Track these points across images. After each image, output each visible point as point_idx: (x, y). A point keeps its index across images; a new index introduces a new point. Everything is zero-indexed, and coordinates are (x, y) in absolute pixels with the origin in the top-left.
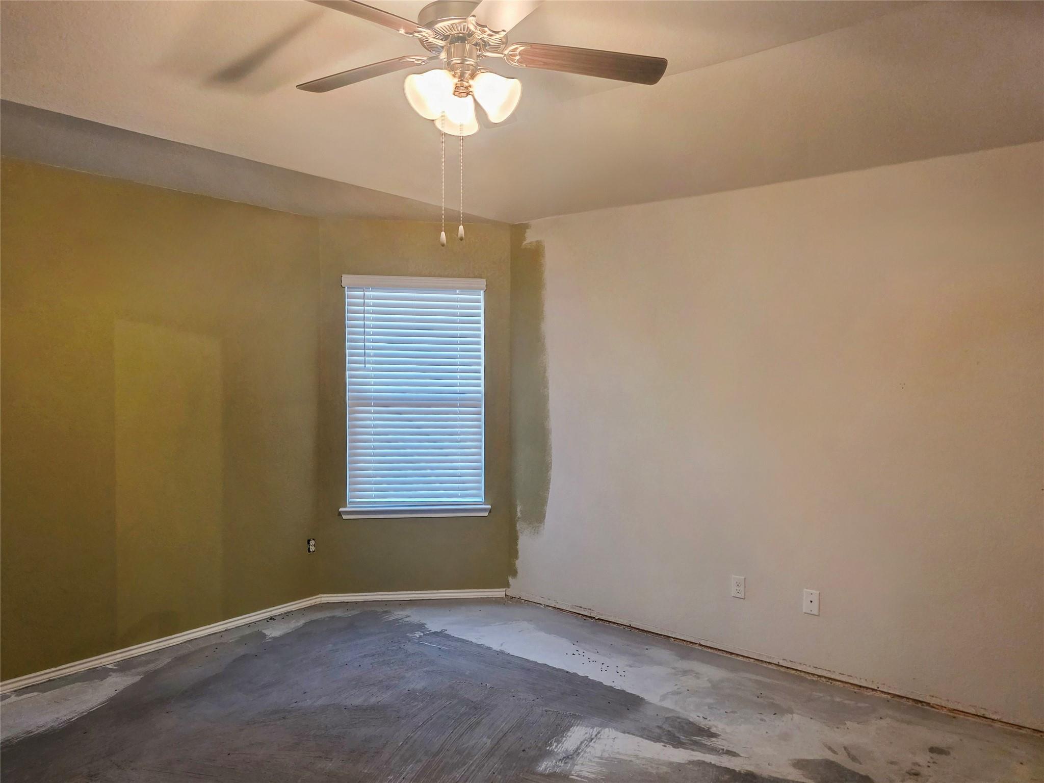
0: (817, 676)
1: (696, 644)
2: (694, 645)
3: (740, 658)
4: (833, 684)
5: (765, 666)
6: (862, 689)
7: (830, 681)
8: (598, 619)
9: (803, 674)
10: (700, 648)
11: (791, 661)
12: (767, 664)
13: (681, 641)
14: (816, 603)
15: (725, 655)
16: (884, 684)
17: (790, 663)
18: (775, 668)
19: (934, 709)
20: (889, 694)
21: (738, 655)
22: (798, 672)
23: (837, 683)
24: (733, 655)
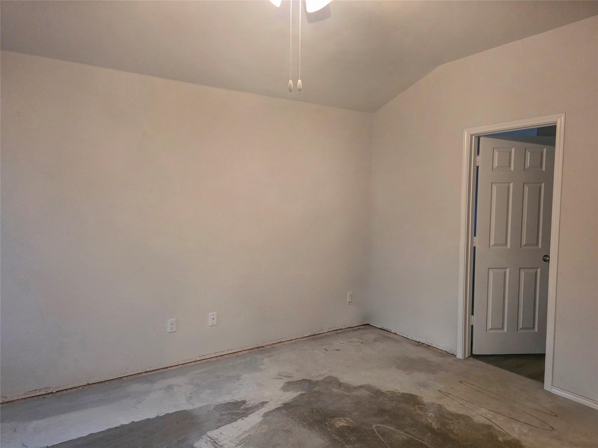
0: (215, 358)
1: (142, 373)
2: (142, 374)
3: (174, 368)
4: (224, 358)
5: (189, 365)
6: (236, 353)
7: (222, 357)
8: (57, 392)
9: (208, 360)
10: (147, 374)
11: (203, 356)
12: (189, 363)
13: (132, 376)
14: (215, 319)
15: (163, 371)
16: (246, 346)
17: (203, 357)
18: (194, 363)
19: (265, 348)
20: (247, 350)
21: (171, 367)
22: (206, 360)
23: (225, 356)
24: (168, 368)
